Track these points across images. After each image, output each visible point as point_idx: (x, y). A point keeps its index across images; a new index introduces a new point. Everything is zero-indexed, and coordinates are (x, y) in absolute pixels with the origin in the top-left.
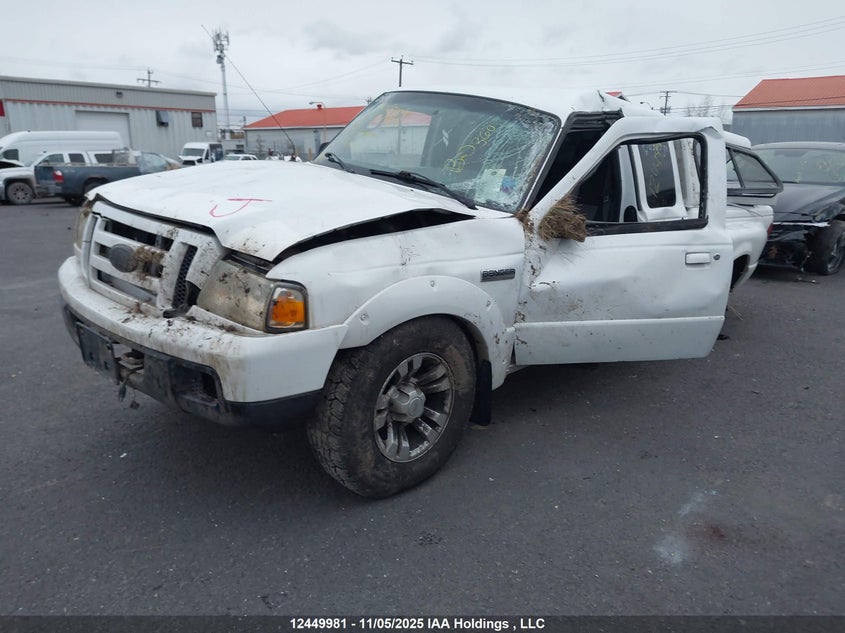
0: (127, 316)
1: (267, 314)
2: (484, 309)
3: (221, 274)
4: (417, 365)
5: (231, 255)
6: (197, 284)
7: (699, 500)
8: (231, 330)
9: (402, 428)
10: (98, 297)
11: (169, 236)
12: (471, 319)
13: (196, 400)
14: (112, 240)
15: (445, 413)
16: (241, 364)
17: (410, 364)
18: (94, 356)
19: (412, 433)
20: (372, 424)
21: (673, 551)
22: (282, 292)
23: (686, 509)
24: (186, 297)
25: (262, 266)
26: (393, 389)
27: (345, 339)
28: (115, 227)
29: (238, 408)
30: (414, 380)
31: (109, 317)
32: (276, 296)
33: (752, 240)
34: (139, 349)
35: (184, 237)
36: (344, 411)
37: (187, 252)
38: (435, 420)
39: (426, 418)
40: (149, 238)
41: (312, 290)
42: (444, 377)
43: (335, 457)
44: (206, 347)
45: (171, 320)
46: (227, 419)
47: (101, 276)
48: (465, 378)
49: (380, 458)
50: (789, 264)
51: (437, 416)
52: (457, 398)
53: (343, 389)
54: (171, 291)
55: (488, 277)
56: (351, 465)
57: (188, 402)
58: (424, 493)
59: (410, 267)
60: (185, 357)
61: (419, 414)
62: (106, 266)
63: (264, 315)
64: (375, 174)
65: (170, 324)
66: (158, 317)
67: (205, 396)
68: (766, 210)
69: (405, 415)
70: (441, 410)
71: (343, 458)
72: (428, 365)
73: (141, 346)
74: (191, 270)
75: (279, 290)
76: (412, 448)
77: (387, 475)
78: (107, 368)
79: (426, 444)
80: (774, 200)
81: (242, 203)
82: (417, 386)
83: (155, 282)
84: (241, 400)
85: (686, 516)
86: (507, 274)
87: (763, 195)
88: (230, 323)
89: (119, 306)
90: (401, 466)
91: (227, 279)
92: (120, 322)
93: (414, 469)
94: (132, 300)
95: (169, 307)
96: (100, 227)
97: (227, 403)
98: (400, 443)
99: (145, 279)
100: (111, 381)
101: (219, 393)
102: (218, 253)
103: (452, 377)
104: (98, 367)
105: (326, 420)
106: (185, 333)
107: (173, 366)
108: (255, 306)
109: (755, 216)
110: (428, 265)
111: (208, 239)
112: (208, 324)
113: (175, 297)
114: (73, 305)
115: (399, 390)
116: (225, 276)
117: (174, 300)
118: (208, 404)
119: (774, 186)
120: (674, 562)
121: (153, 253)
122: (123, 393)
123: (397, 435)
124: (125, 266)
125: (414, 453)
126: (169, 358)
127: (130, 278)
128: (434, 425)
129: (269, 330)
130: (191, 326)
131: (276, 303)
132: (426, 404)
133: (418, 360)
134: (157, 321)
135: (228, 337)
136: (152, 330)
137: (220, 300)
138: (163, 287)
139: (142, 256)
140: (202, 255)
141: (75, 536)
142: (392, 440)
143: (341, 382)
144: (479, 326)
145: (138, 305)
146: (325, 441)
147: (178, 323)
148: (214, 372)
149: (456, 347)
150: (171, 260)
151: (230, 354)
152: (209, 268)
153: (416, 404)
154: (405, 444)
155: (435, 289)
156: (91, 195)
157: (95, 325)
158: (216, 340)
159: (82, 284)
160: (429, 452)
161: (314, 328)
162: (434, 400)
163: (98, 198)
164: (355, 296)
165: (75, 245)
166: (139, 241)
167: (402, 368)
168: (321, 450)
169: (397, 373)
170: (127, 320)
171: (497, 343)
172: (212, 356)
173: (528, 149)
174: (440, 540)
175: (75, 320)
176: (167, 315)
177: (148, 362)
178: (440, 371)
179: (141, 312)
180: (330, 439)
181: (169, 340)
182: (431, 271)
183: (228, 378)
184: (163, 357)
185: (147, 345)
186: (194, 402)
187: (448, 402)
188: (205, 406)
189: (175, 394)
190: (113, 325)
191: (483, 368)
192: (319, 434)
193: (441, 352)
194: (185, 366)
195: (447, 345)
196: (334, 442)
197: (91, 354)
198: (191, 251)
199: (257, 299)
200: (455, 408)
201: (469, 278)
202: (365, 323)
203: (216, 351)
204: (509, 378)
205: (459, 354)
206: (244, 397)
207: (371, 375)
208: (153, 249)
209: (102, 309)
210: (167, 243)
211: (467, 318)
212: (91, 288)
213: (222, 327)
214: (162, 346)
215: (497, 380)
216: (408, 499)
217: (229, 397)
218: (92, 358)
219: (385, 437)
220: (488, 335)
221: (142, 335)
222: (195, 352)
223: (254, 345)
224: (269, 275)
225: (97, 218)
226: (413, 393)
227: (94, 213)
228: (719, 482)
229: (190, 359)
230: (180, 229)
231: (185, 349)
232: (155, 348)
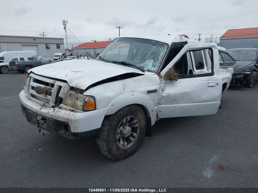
0: (41, 108)
1: (84, 106)
2: (148, 102)
3: (69, 94)
4: (129, 119)
5: (72, 88)
6: (62, 97)
7: (215, 157)
8: (73, 111)
9: (124, 139)
10: (32, 102)
11: (53, 83)
12: (144, 105)
13: (62, 132)
14: (36, 85)
15: (137, 134)
16: (76, 121)
17: (127, 119)
18: (31, 120)
19: (128, 140)
20: (115, 138)
21: (208, 174)
22: (88, 99)
23: (212, 161)
24: (59, 101)
25: (82, 91)
26: (121, 127)
27: (107, 112)
28: (36, 81)
29: (75, 134)
30: (128, 124)
31: (35, 108)
32: (86, 100)
33: (227, 78)
34: (45, 117)
35: (58, 83)
36: (107, 134)
37: (59, 88)
38: (134, 136)
39: (132, 135)
40: (47, 84)
41: (97, 98)
42: (137, 123)
43: (105, 148)
44: (65, 116)
45: (54, 108)
46: (72, 138)
47: (32, 96)
48: (143, 123)
49: (118, 148)
50: (239, 85)
51: (135, 134)
52: (141, 129)
53: (107, 127)
54: (54, 100)
55: (149, 92)
56: (110, 151)
57: (60, 133)
58: (132, 158)
59: (126, 90)
60: (59, 119)
61: (130, 134)
62: (34, 92)
63: (83, 106)
64: (114, 62)
65: (54, 110)
66: (50, 108)
67: (65, 131)
68: (231, 69)
69: (125, 135)
70: (136, 133)
71: (107, 148)
72: (132, 119)
73: (45, 116)
74: (60, 93)
75: (87, 98)
76: (128, 145)
77: (120, 153)
78: (35, 123)
79: (132, 143)
80: (234, 66)
81: (75, 73)
82: (129, 126)
83: (49, 97)
84: (76, 132)
85: (212, 163)
86: (155, 91)
87: (230, 65)
88: (72, 109)
89: (38, 105)
90: (125, 151)
91: (71, 96)
92: (39, 109)
93: (129, 151)
94: (42, 103)
95: (54, 105)
96: (32, 81)
97: (72, 133)
98: (124, 143)
99: (46, 96)
100: (36, 127)
101: (69, 130)
102: (68, 88)
103: (139, 123)
104: (32, 123)
105: (102, 137)
106: (59, 112)
107: (55, 122)
108: (80, 103)
109: (228, 71)
110: (132, 89)
111: (65, 84)
112: (66, 109)
113: (55, 101)
114: (24, 105)
115: (123, 127)
116: (71, 95)
117: (55, 102)
118: (66, 133)
119: (233, 62)
120: (209, 177)
121: (49, 88)
122: (40, 131)
123: (123, 141)
124: (40, 92)
125: (128, 146)
126: (54, 120)
127: (42, 96)
128: (134, 137)
129: (84, 110)
130: (60, 110)
131: (86, 102)
132: (132, 131)
133: (129, 118)
134: (50, 109)
135: (72, 113)
136: (48, 111)
137: (69, 102)
138: (52, 99)
139: (45, 89)
140: (63, 89)
141: (26, 175)
142: (122, 142)
143: (106, 125)
144: (147, 107)
145: (44, 104)
146: (102, 144)
147: (56, 109)
148: (68, 124)
149: (140, 114)
150: (54, 90)
151: (73, 118)
152: (66, 92)
153: (128, 131)
154: (126, 143)
155: (133, 96)
156: (29, 71)
157: (31, 110)
158: (68, 114)
159: (27, 98)
160: (132, 146)
161: (98, 109)
162: (134, 130)
163: (31, 72)
164: (110, 99)
165: (24, 86)
166: (44, 85)
167: (124, 120)
168: (100, 146)
169: (123, 122)
170: (41, 109)
171: (152, 112)
172: (67, 119)
173: (160, 54)
174: (137, 172)
175: (25, 109)
176: (53, 107)
177: (48, 121)
178: (136, 121)
179: (45, 106)
180: (103, 143)
181: (54, 114)
182: (132, 91)
183: (72, 126)
184: (52, 120)
185: (47, 116)
186: (62, 133)
187: (138, 130)
188: (65, 134)
189: (56, 131)
190: (37, 110)
191: (148, 120)
192: (100, 141)
193: (136, 115)
194: (59, 122)
195: (137, 113)
196: (104, 144)
197: (30, 119)
198: (60, 87)
199: (80, 101)
200: (140, 132)
201: (143, 93)
202: (113, 107)
203: (68, 117)
204: (156, 122)
205: (141, 116)
206: (77, 131)
207: (115, 123)
208: (49, 87)
209: (33, 105)
210: (53, 85)
211: (143, 105)
212: (30, 99)
213: (70, 110)
214: (52, 116)
215: (153, 123)
216: (127, 160)
217: (73, 131)
218: (30, 120)
219: (119, 142)
220: (149, 110)
221: (46, 113)
222: (62, 118)
223: (80, 115)
224: (83, 94)
225: (31, 78)
226: (127, 128)
227: (30, 77)
228: (221, 152)
229: (60, 120)
230: (57, 81)
231: (59, 117)
232: (50, 117)
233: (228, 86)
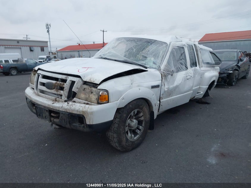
0: (53, 102)
1: (98, 99)
2: (152, 96)
3: (83, 88)
4: (136, 113)
5: (85, 83)
6: (76, 92)
7: (215, 147)
8: (87, 104)
9: (131, 131)
10: (41, 97)
11: (66, 79)
12: (149, 99)
13: (77, 125)
14: (45, 81)
15: (143, 126)
16: (92, 113)
17: (134, 112)
18: (41, 115)
19: (134, 132)
20: (125, 130)
21: (212, 160)
22: (102, 93)
23: (213, 149)
24: (72, 96)
25: (95, 85)
26: (129, 120)
27: (119, 106)
28: (45, 77)
29: (90, 126)
30: (134, 117)
31: (47, 103)
32: (100, 94)
33: (216, 76)
34: (58, 111)
35: (70, 79)
36: (118, 126)
37: (72, 83)
38: (140, 128)
39: (138, 128)
41: (110, 92)
42: (142, 116)
43: (115, 140)
44: (81, 109)
45: (68, 102)
46: (87, 130)
47: (42, 92)
48: (148, 116)
49: (127, 139)
50: (223, 83)
51: (141, 127)
52: (146, 122)
53: (117, 120)
54: (67, 94)
55: (153, 87)
56: (120, 142)
57: (74, 126)
58: (139, 149)
59: (133, 85)
60: (74, 112)
61: (136, 127)
62: (44, 88)
63: (97, 99)
65: (68, 103)
66: (63, 102)
67: (79, 124)
68: (218, 68)
69: (133, 127)
70: (142, 126)
71: (118, 140)
72: (138, 112)
73: (59, 110)
74: (74, 88)
75: (101, 92)
76: (135, 137)
77: (129, 145)
78: (45, 118)
79: (138, 136)
80: (220, 65)
81: (86, 69)
82: (135, 119)
83: (62, 92)
84: (91, 124)
85: (213, 151)
86: (157, 86)
87: (217, 64)
88: (87, 102)
89: (49, 100)
90: (133, 142)
91: (85, 90)
92: (51, 104)
93: (136, 142)
94: (54, 98)
95: (66, 99)
96: (41, 78)
97: (87, 125)
98: (132, 135)
99: (58, 91)
100: (47, 121)
101: (84, 122)
102: (81, 83)
103: (144, 116)
104: (42, 118)
105: (113, 129)
106: (74, 106)
107: (69, 115)
108: (94, 97)
109: (216, 70)
110: (138, 84)
111: (78, 79)
112: (80, 103)
113: (68, 96)
114: (33, 100)
115: (131, 120)
116: (85, 89)
117: (68, 97)
118: (81, 126)
119: (219, 62)
120: (213, 163)
121: (61, 84)
122: (52, 125)
123: (131, 133)
124: (51, 88)
125: (135, 138)
126: (68, 113)
127: (53, 91)
128: (140, 130)
129: (99, 103)
130: (75, 103)
131: (100, 96)
132: (138, 124)
133: (136, 111)
134: (63, 103)
135: (87, 106)
136: (62, 105)
137: (83, 96)
138: (64, 93)
139: (57, 85)
140: (77, 83)
141: (39, 168)
142: (129, 134)
143: (117, 118)
144: (151, 101)
145: (56, 99)
146: (112, 135)
147: (70, 103)
148: (83, 116)
149: (146, 107)
150: (67, 85)
151: (89, 110)
152: (79, 87)
153: (135, 124)
154: (133, 136)
155: (140, 91)
156: (36, 68)
157: (42, 105)
158: (84, 107)
159: (35, 94)
160: (139, 138)
161: (110, 102)
162: (140, 123)
163: (39, 69)
164: (120, 93)
165: (30, 83)
166: (55, 81)
167: (132, 114)
168: (111, 138)
169: (131, 115)
170: (53, 103)
171: (155, 106)
172: (83, 112)
174: (147, 162)
175: (33, 105)
176: (65, 101)
177: (61, 115)
178: (141, 114)
179: (57, 101)
180: (114, 135)
181: (69, 108)
182: (139, 86)
183: (88, 118)
184: (66, 113)
185: (61, 110)
186: (76, 126)
187: (143, 123)
188: (80, 126)
189: (70, 124)
190: (49, 105)
191: (152, 113)
192: (110, 133)
193: (142, 109)
194: (74, 115)
195: (143, 107)
196: (115, 135)
197: (40, 114)
199: (94, 95)
200: (145, 125)
201: (148, 87)
202: (123, 101)
203: (84, 110)
204: (158, 116)
205: (146, 109)
206: (92, 123)
207: (125, 115)
208: (58, 82)
209: (45, 101)
210: (64, 81)
211: (148, 99)
212: (38, 95)
213: (84, 103)
214: (66, 110)
215: (155, 117)
216: (135, 151)
217: (88, 123)
218: (40, 116)
219: (128, 134)
220: (153, 103)
221: (59, 107)
222: (77, 111)
223: (95, 108)
224: (98, 88)
225: (39, 75)
226: (135, 121)
227: (38, 73)
228: (220, 141)
229: (76, 113)
230: (69, 77)
231: (74, 110)
232: (63, 111)
233: (216, 84)
